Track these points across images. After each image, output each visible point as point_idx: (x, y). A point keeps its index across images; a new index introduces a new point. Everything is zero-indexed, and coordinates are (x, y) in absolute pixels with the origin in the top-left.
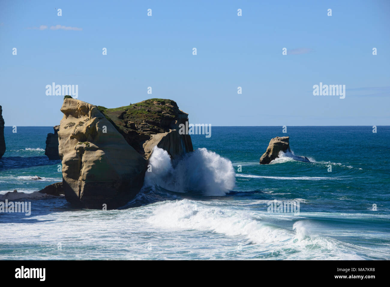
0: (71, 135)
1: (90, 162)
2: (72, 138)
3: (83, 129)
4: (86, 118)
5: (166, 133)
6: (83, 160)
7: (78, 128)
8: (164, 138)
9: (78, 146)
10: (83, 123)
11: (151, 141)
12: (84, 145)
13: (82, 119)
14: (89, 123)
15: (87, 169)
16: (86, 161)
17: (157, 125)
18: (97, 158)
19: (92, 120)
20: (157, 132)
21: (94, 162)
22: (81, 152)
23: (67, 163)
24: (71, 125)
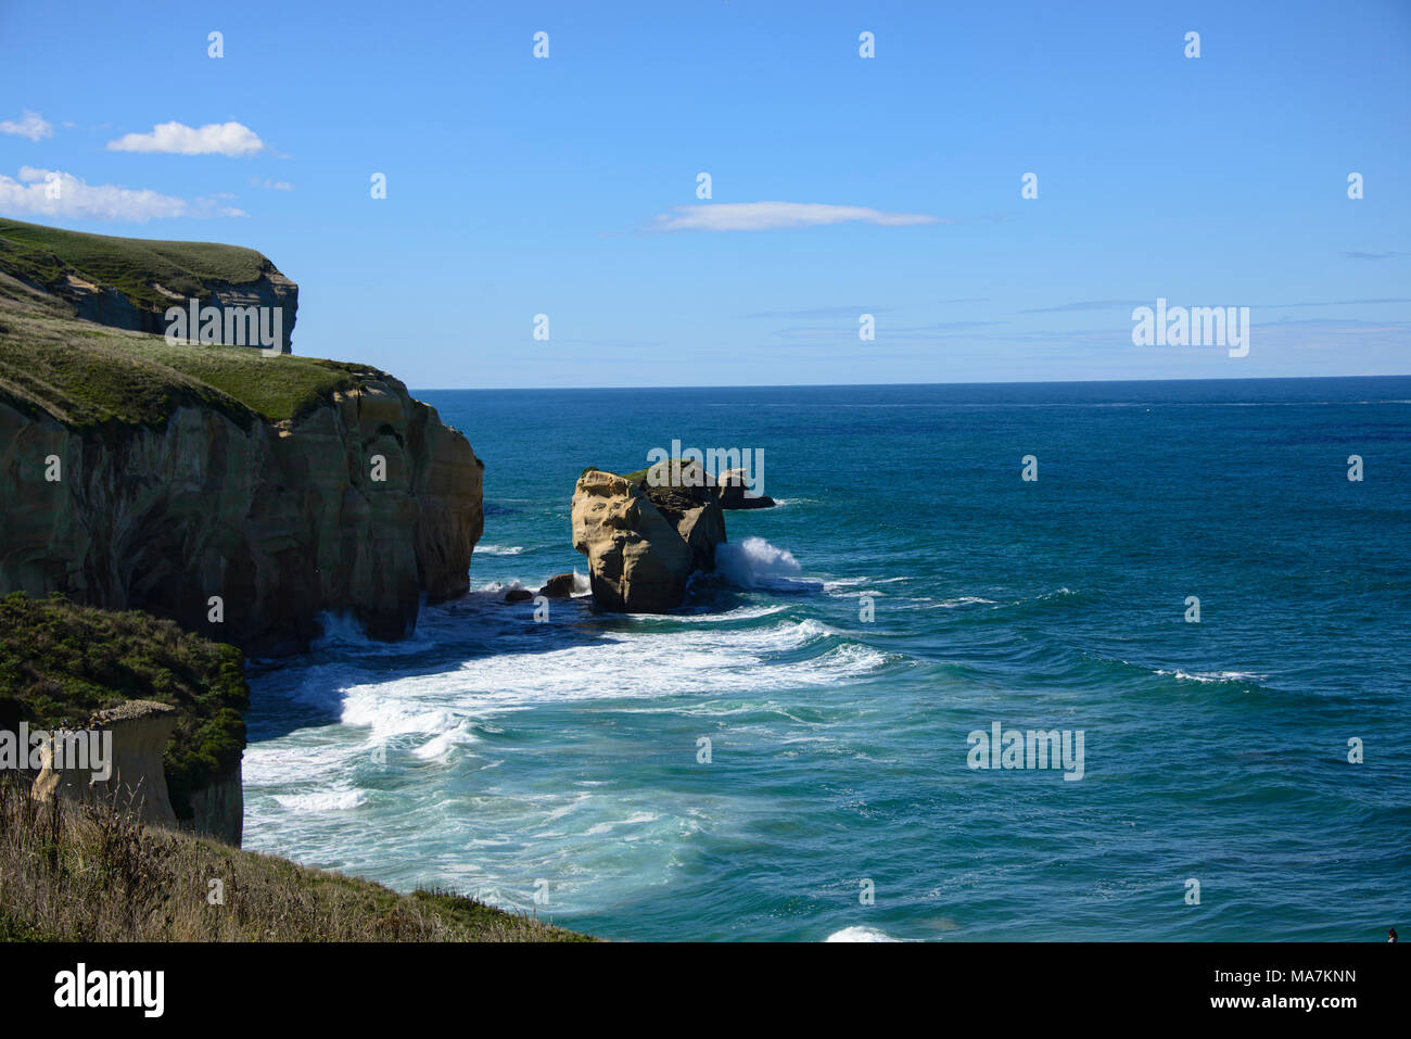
0: (604, 520)
1: (634, 556)
2: (605, 524)
3: (623, 514)
4: (622, 498)
5: (702, 508)
6: (625, 552)
7: (614, 511)
8: (701, 515)
9: (617, 535)
10: (620, 505)
11: (686, 520)
12: (624, 534)
13: (616, 499)
14: (629, 504)
15: (631, 566)
16: (629, 556)
17: (688, 497)
18: (641, 551)
19: (632, 501)
20: (689, 507)
21: (639, 556)
22: (620, 543)
23: (603, 557)
24: (602, 506)
